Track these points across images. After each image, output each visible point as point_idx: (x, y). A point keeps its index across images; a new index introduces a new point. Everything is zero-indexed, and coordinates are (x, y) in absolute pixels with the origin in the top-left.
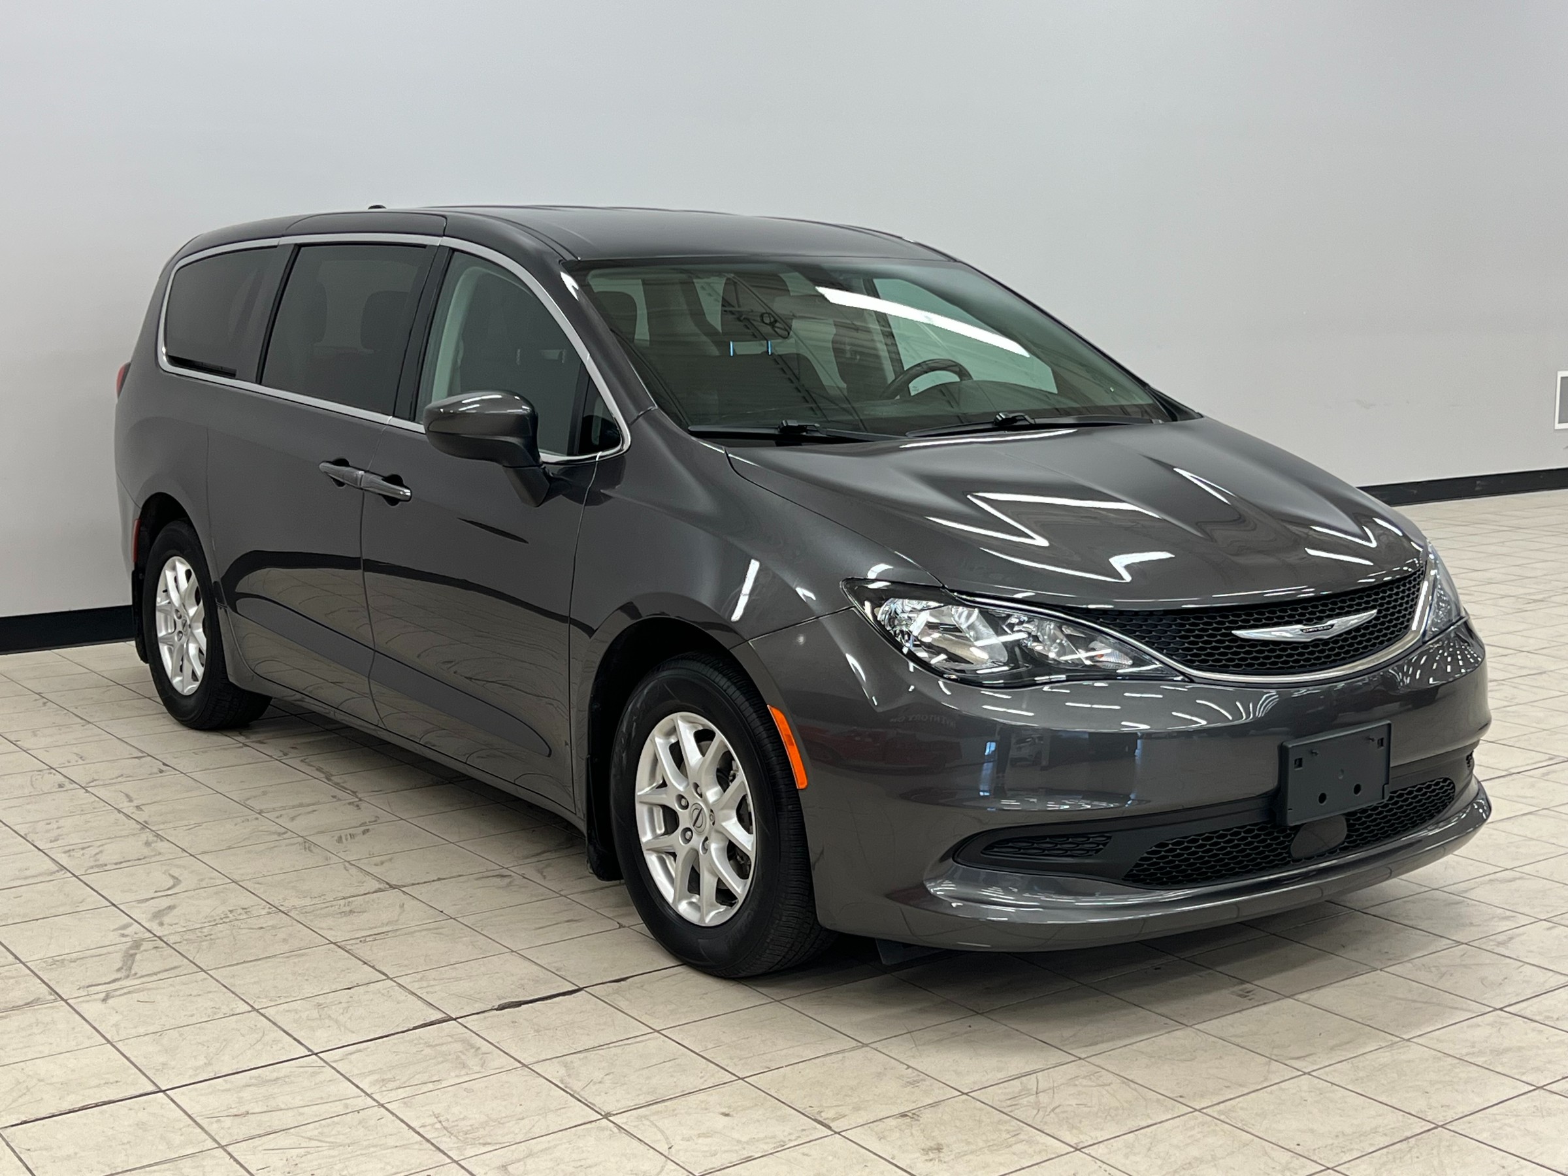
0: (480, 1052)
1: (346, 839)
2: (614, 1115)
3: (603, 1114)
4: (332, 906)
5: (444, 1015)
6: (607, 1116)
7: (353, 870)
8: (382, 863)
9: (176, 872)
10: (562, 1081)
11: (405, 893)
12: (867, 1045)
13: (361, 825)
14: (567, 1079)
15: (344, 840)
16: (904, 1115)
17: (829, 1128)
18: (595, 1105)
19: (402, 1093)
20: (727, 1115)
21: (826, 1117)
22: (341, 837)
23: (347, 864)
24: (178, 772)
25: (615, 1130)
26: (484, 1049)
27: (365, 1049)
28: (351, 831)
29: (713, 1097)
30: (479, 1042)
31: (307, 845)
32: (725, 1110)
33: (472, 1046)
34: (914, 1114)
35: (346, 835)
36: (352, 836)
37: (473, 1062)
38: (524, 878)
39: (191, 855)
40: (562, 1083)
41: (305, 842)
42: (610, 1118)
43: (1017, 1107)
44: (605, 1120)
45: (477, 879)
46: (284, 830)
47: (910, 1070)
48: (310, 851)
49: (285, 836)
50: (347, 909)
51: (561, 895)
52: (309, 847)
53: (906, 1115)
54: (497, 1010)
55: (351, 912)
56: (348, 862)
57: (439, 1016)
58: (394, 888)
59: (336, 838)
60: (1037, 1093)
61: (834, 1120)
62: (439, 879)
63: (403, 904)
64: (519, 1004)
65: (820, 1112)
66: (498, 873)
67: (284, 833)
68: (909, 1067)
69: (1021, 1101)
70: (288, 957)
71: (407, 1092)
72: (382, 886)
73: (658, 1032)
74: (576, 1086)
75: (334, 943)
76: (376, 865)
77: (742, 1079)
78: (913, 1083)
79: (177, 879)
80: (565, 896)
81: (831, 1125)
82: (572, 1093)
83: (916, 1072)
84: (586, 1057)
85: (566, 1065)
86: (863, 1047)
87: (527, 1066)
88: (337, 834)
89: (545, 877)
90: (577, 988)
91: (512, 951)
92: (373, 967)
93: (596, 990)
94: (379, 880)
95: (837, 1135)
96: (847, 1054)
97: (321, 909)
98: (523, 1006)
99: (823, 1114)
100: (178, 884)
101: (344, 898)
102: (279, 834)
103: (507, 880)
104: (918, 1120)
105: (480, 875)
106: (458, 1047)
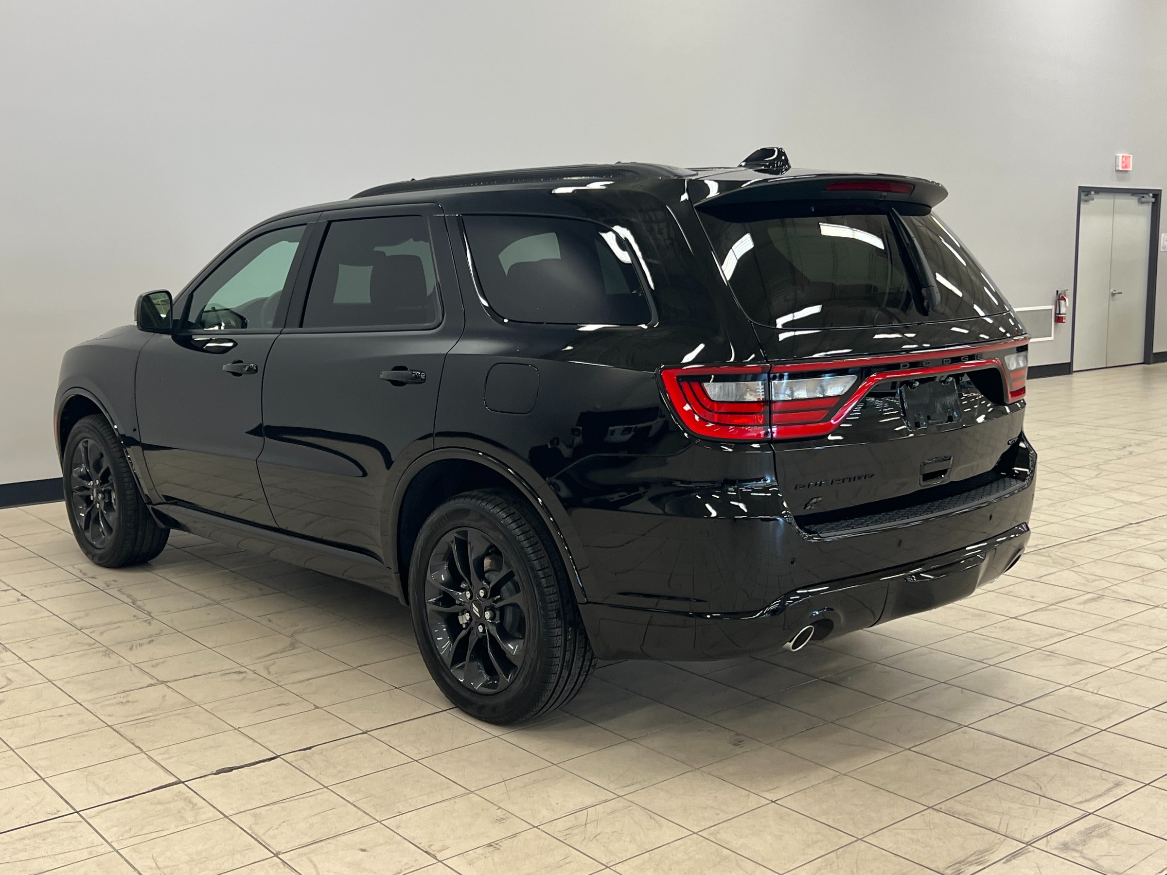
0: (195, 807)
1: (136, 647)
2: (283, 853)
3: (275, 853)
4: (114, 698)
5: (177, 780)
6: (276, 855)
7: (136, 670)
8: (157, 665)
9: (10, 675)
10: (250, 828)
11: (169, 687)
12: (472, 792)
13: (149, 637)
14: (254, 826)
15: (134, 647)
16: (490, 845)
17: (435, 858)
18: (270, 846)
19: (132, 841)
20: (364, 850)
21: (434, 849)
22: (132, 646)
23: (132, 666)
24: (30, 600)
25: (281, 865)
26: (199, 805)
27: (113, 808)
28: (142, 641)
29: (356, 837)
30: (197, 799)
31: (108, 652)
32: (363, 847)
33: (190, 802)
34: (497, 844)
35: (136, 645)
36: (140, 645)
37: (189, 816)
38: (255, 673)
39: (24, 662)
40: (250, 830)
41: (106, 651)
42: (279, 856)
43: (570, 836)
44: (275, 858)
45: (222, 675)
46: (93, 641)
47: (499, 811)
48: (109, 657)
49: (94, 646)
50: (124, 700)
51: (279, 686)
52: (108, 654)
53: (492, 846)
54: (215, 774)
55: (128, 702)
56: (134, 664)
57: (174, 780)
58: (163, 682)
59: (129, 647)
60: (586, 824)
61: (440, 851)
62: (195, 676)
63: (165, 696)
64: (231, 769)
65: (430, 846)
66: (238, 670)
67: (94, 644)
68: (500, 808)
69: (572, 832)
70: (76, 738)
71: (138, 840)
72: (153, 682)
73: (327, 788)
74: (259, 831)
75: (110, 726)
76: (153, 666)
77: (380, 822)
78: (501, 820)
79: (10, 680)
80: (281, 686)
81: (437, 856)
82: (255, 837)
83: (504, 812)
84: (271, 809)
85: (255, 815)
86: (469, 794)
87: (227, 817)
88: (130, 644)
89: (269, 673)
90: (275, 755)
91: (235, 729)
92: (133, 744)
93: (288, 757)
94: (152, 677)
95: (440, 863)
96: (457, 800)
97: (107, 700)
98: (234, 771)
99: (433, 847)
100: (10, 684)
101: (125, 692)
102: (90, 645)
103: (242, 676)
104: (499, 849)
105: (224, 672)
106: (181, 804)
